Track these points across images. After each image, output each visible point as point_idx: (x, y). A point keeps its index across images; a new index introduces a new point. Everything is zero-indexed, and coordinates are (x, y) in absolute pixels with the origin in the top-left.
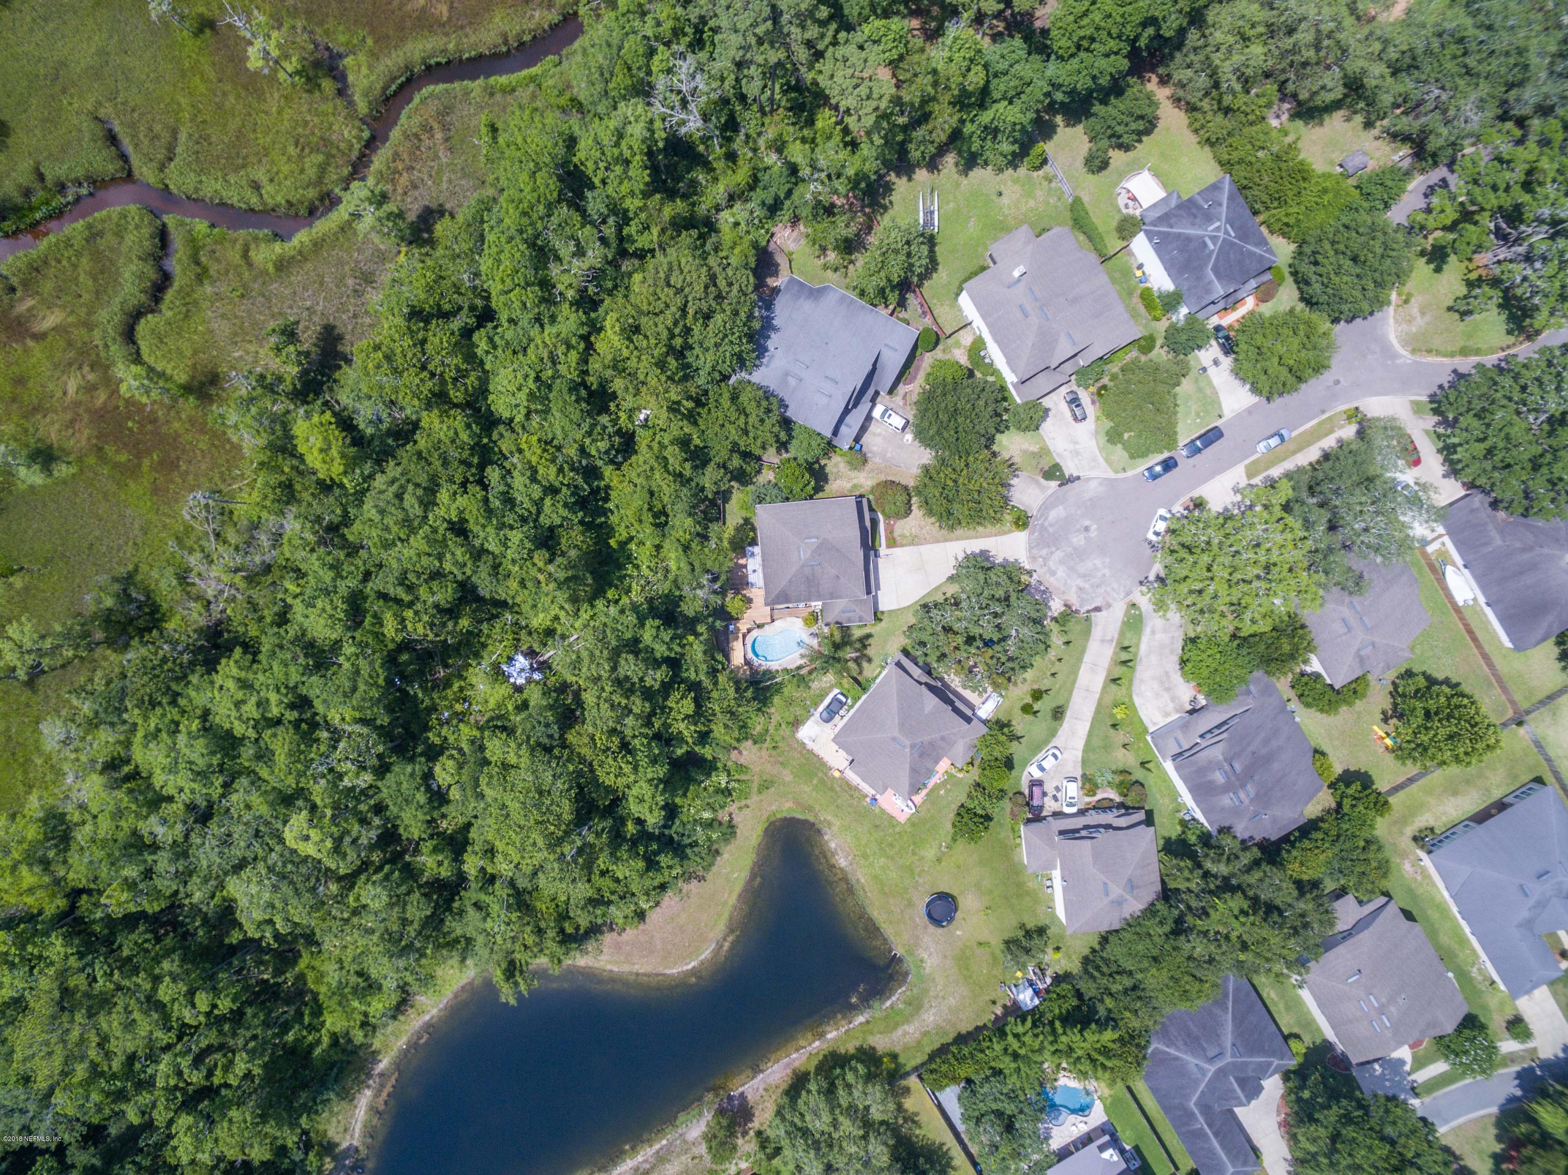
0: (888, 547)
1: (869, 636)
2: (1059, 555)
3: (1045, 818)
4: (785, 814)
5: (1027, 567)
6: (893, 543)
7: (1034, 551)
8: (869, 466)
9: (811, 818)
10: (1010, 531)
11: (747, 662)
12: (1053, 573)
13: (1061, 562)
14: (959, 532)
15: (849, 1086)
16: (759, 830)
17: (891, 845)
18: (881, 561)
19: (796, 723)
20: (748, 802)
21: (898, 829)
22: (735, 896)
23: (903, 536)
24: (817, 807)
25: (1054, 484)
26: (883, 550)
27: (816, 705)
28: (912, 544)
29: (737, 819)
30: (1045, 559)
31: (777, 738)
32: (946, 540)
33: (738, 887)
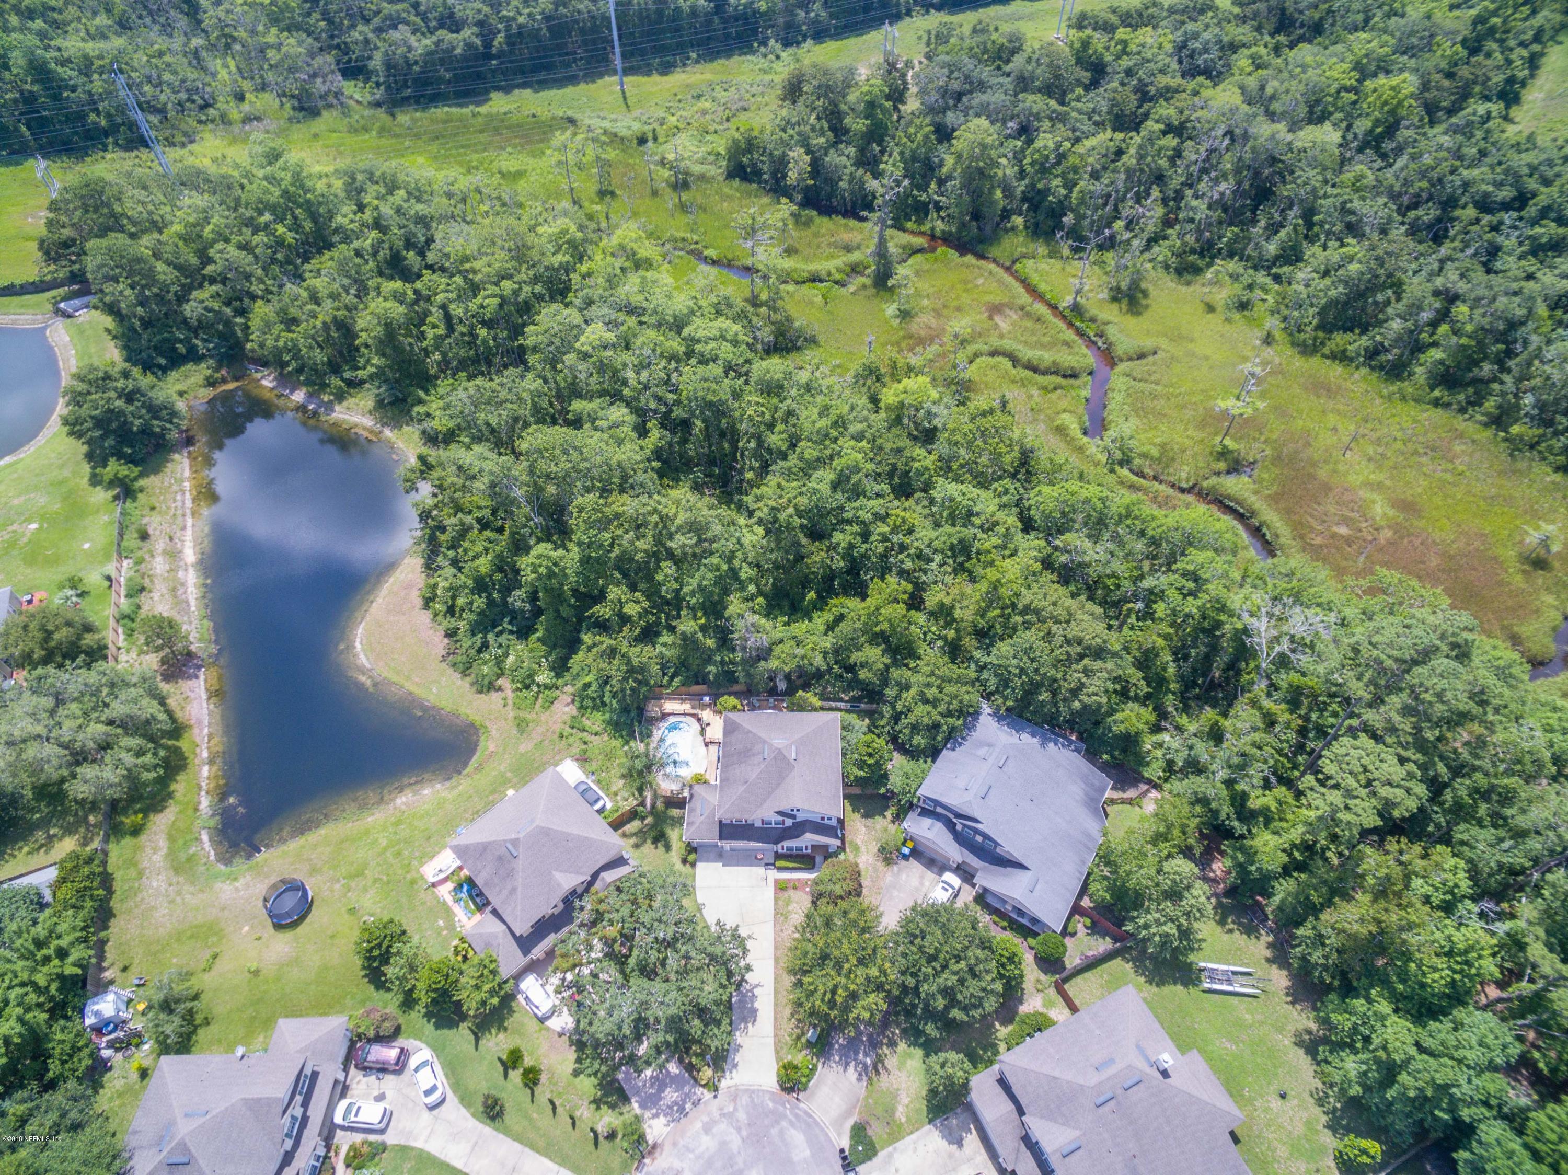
0: (777, 882)
1: (668, 848)
2: (735, 1142)
3: (346, 1070)
4: (482, 744)
5: (724, 1084)
6: (781, 887)
7: (744, 1100)
8: (880, 866)
9: (469, 769)
10: (778, 1059)
11: (664, 716)
12: (707, 1129)
13: (723, 1144)
14: (788, 981)
15: (140, 753)
16: (475, 718)
17: (399, 854)
18: (761, 870)
19: (583, 760)
20: (510, 707)
21: (415, 863)
22: (412, 688)
23: (788, 902)
24: (476, 777)
25: (845, 1142)
26: (773, 874)
27: (598, 782)
28: (777, 913)
29: (495, 696)
30: (730, 1116)
31: (571, 740)
32: (776, 959)
33: (418, 692)
